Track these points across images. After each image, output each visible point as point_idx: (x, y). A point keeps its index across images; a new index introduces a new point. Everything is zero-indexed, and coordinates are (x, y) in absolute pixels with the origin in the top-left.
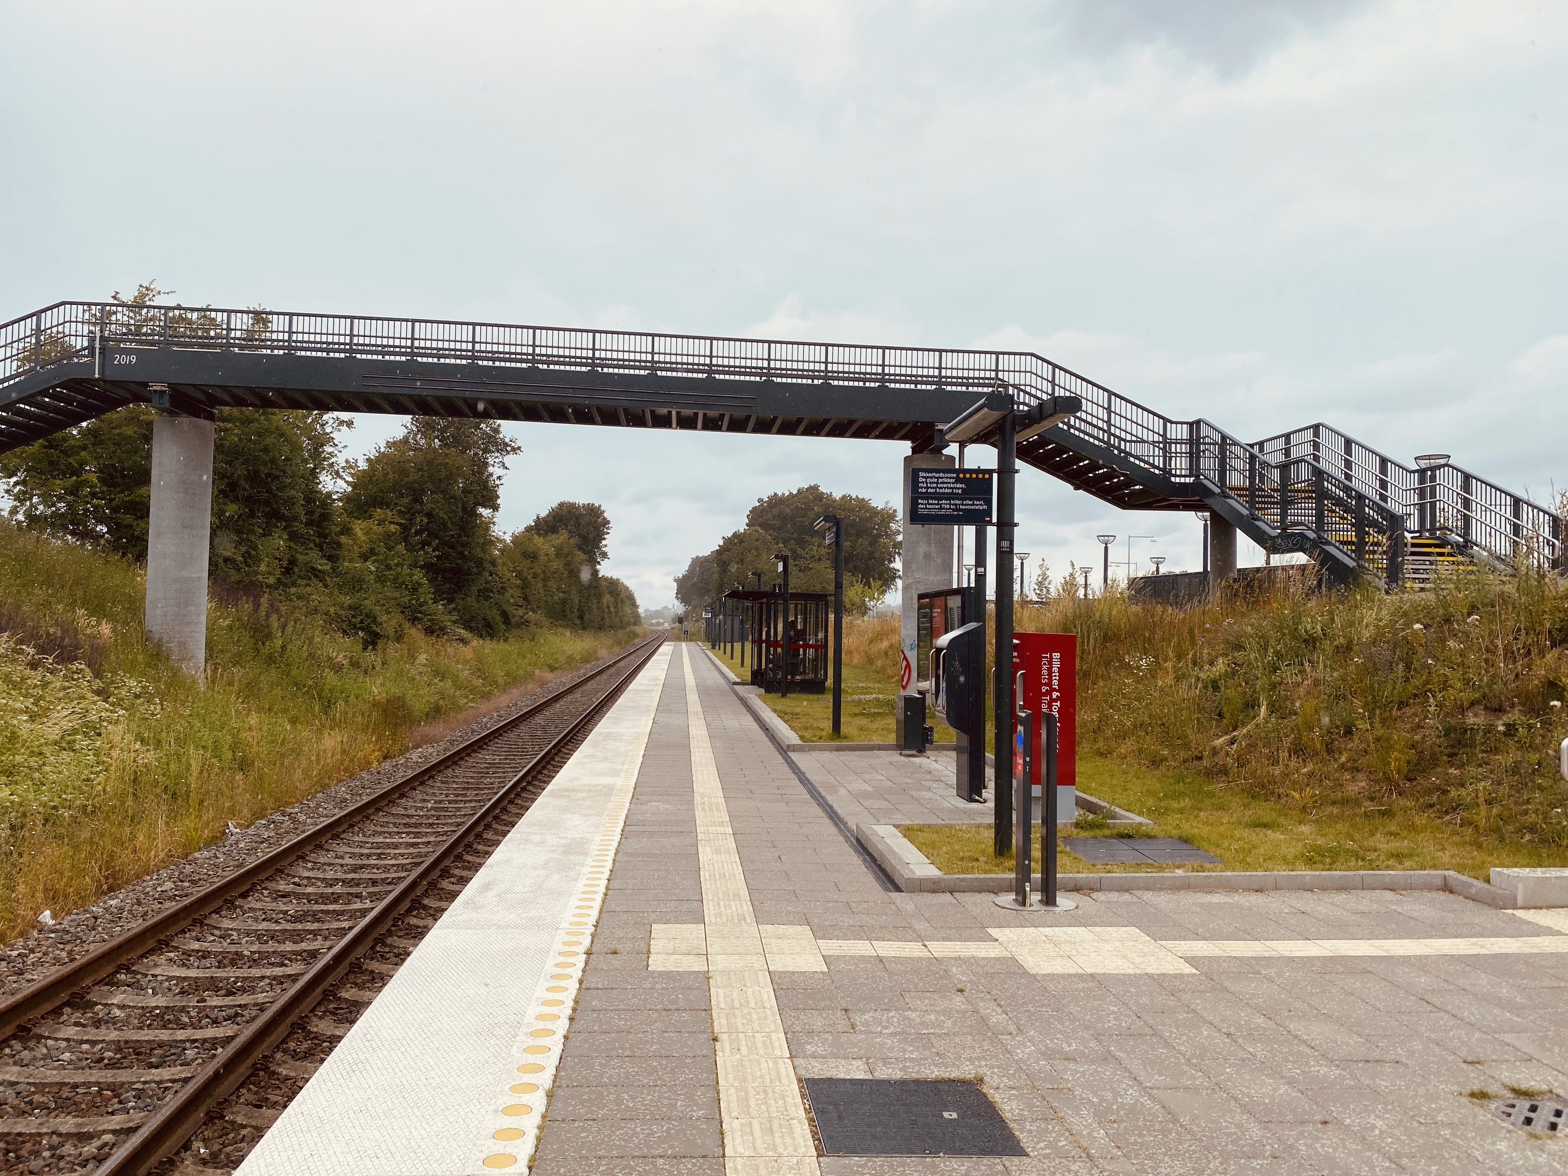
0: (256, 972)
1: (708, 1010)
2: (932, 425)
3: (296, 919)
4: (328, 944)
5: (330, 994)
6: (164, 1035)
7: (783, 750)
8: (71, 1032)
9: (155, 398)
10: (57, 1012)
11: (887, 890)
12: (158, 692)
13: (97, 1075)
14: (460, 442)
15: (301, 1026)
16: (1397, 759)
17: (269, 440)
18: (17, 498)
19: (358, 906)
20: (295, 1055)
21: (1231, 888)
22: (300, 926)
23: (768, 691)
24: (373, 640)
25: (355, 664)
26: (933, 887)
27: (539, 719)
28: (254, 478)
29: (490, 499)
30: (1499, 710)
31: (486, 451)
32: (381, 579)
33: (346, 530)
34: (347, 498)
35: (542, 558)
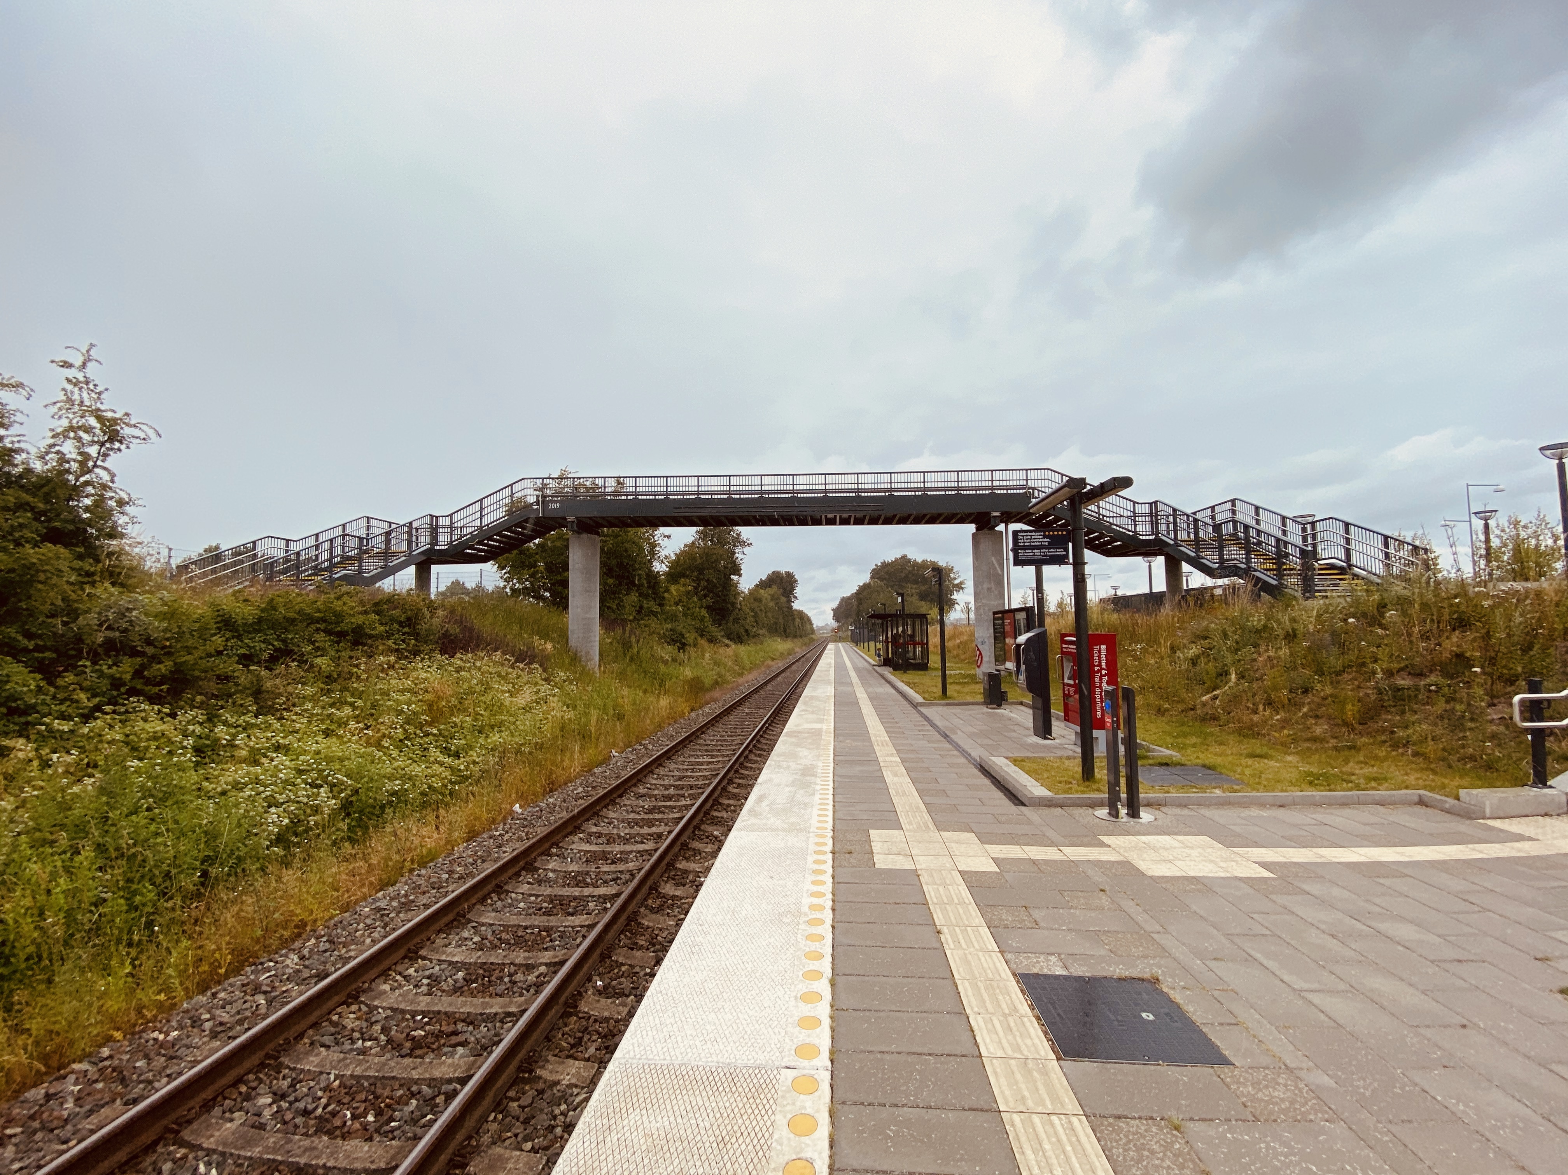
0: (628, 848)
1: (926, 904)
2: (989, 513)
3: (650, 811)
4: (668, 828)
5: (671, 865)
6: (576, 892)
7: (915, 706)
8: (525, 888)
9: (569, 525)
10: (518, 874)
11: (1016, 805)
12: (575, 679)
13: (539, 921)
14: (722, 542)
15: (654, 888)
16: (1351, 710)
17: (627, 545)
18: (505, 580)
19: (683, 803)
20: (652, 910)
21: (1262, 805)
22: (651, 816)
23: (895, 669)
24: (683, 647)
25: (674, 660)
26: (1049, 803)
27: (769, 687)
28: (621, 565)
29: (737, 571)
30: (1421, 675)
31: (734, 546)
32: (685, 615)
33: (667, 590)
34: (667, 574)
35: (764, 601)
